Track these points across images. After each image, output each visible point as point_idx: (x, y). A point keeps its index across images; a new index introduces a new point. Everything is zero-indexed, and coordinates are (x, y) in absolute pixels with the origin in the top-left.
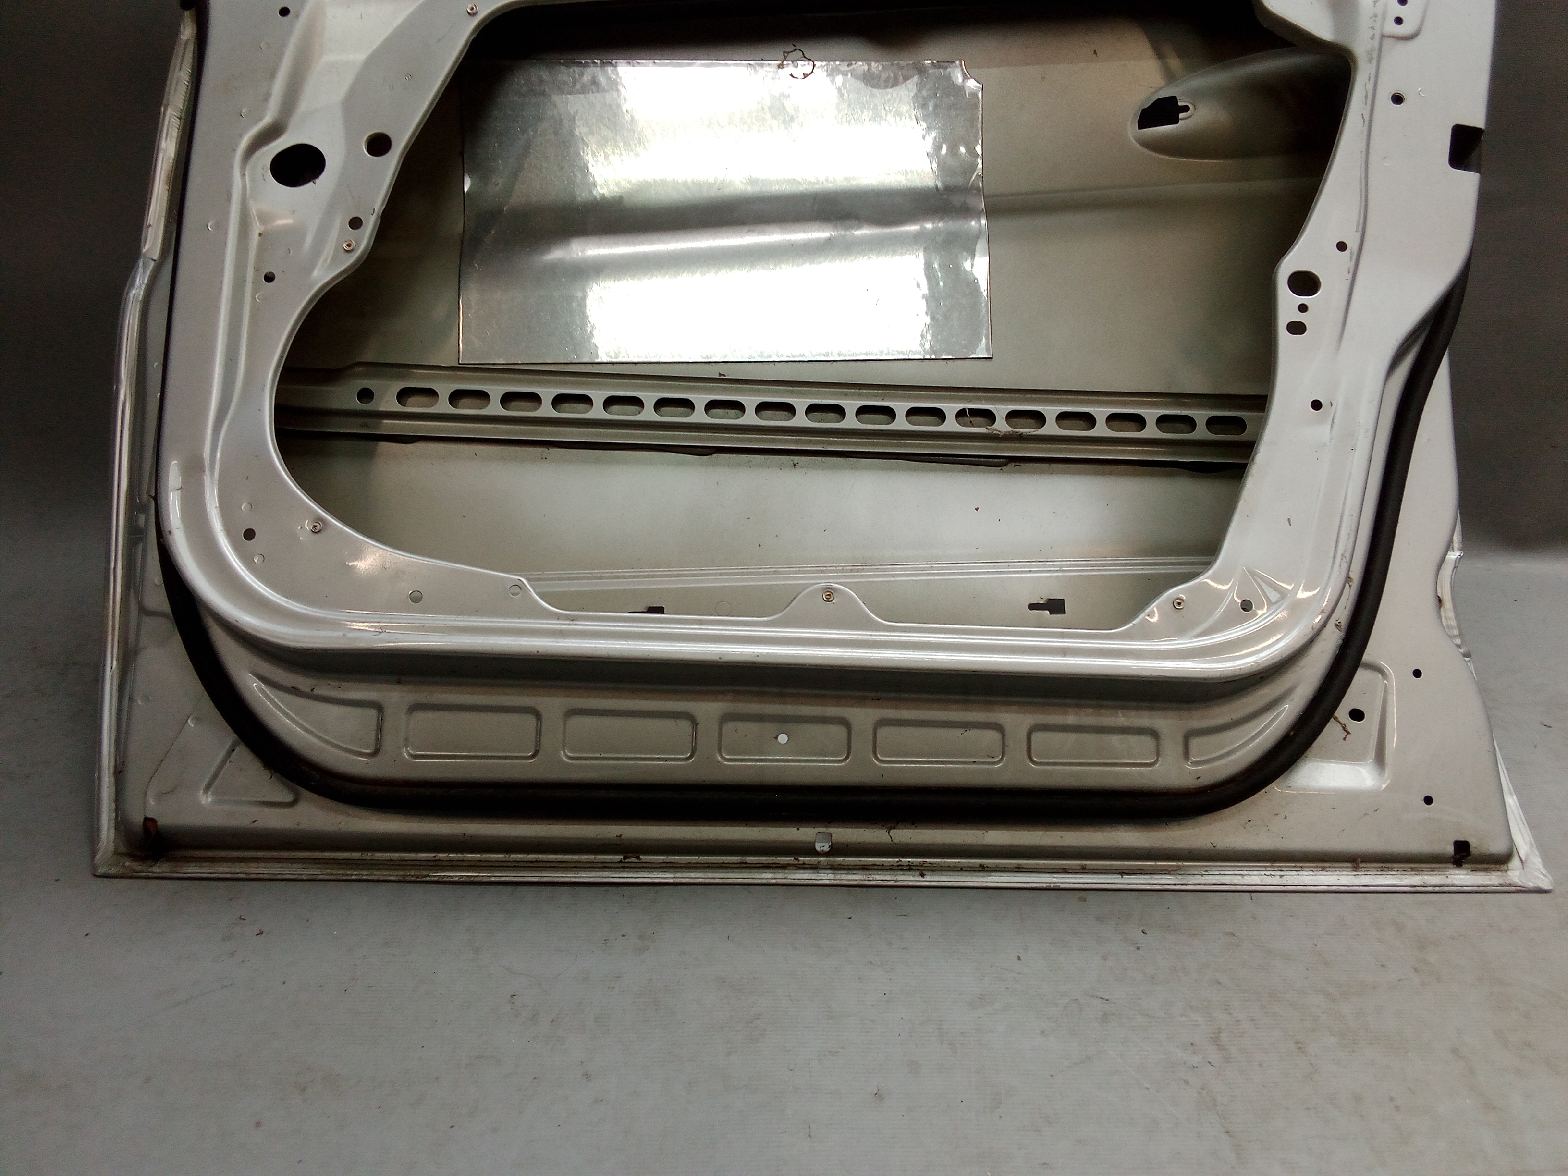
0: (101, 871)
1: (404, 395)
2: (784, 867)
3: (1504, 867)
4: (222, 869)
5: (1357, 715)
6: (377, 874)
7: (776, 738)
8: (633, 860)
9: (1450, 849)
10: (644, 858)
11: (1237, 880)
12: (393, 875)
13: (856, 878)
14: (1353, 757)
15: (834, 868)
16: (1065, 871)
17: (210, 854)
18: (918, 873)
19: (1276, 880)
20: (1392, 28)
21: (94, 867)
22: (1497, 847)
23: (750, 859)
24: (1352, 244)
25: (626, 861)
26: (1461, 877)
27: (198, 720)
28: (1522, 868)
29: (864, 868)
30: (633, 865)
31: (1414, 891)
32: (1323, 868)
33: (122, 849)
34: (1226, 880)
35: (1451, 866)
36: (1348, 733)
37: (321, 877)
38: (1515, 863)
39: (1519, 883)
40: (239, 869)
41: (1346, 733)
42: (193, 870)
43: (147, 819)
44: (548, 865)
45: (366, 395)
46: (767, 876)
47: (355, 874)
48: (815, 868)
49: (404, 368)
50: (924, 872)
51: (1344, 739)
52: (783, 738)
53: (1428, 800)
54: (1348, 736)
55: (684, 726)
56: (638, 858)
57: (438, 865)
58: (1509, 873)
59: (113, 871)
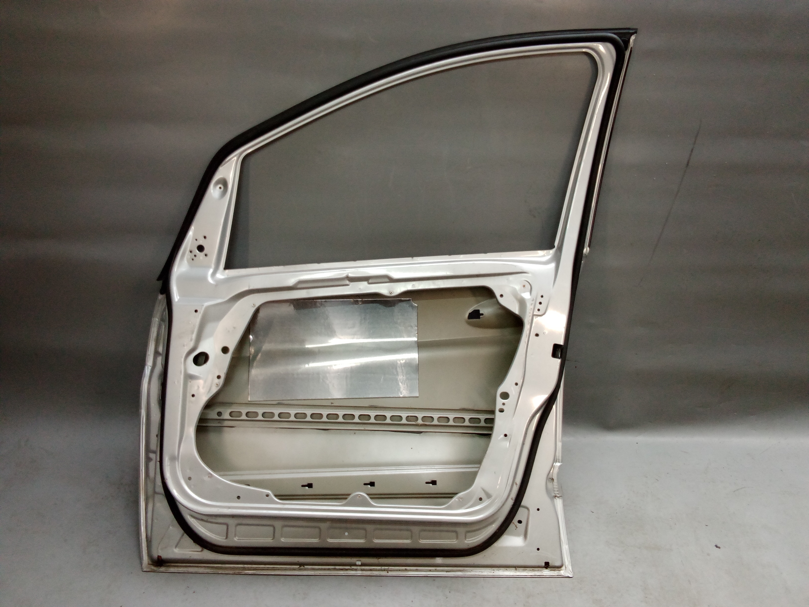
0: (145, 570)
1: (231, 414)
2: (347, 570)
3: (560, 569)
4: (181, 570)
5: (520, 522)
6: (227, 572)
7: (345, 534)
8: (302, 567)
9: (544, 564)
10: (306, 567)
11: (480, 574)
12: (231, 572)
13: (369, 573)
14: (518, 535)
15: (362, 570)
16: (430, 571)
17: (176, 564)
18: (387, 571)
19: (492, 574)
20: (536, 312)
21: (142, 568)
22: (558, 564)
23: (337, 567)
24: (520, 384)
25: (301, 567)
26: (546, 572)
27: (173, 526)
28: (565, 569)
29: (371, 570)
30: (302, 569)
31: (532, 577)
32: (506, 570)
33: (150, 563)
34: (477, 574)
35: (544, 569)
36: (517, 527)
37: (210, 572)
38: (563, 568)
39: (563, 575)
40: (185, 570)
41: (516, 528)
42: (172, 570)
43: (158, 556)
44: (277, 569)
45: (219, 414)
46: (342, 573)
47: (220, 571)
48: (356, 570)
49: (230, 404)
50: (389, 571)
51: (516, 529)
52: (346, 534)
53: (538, 549)
54: (517, 529)
55: (317, 530)
56: (304, 567)
57: (244, 569)
58: (561, 571)
59: (148, 570)
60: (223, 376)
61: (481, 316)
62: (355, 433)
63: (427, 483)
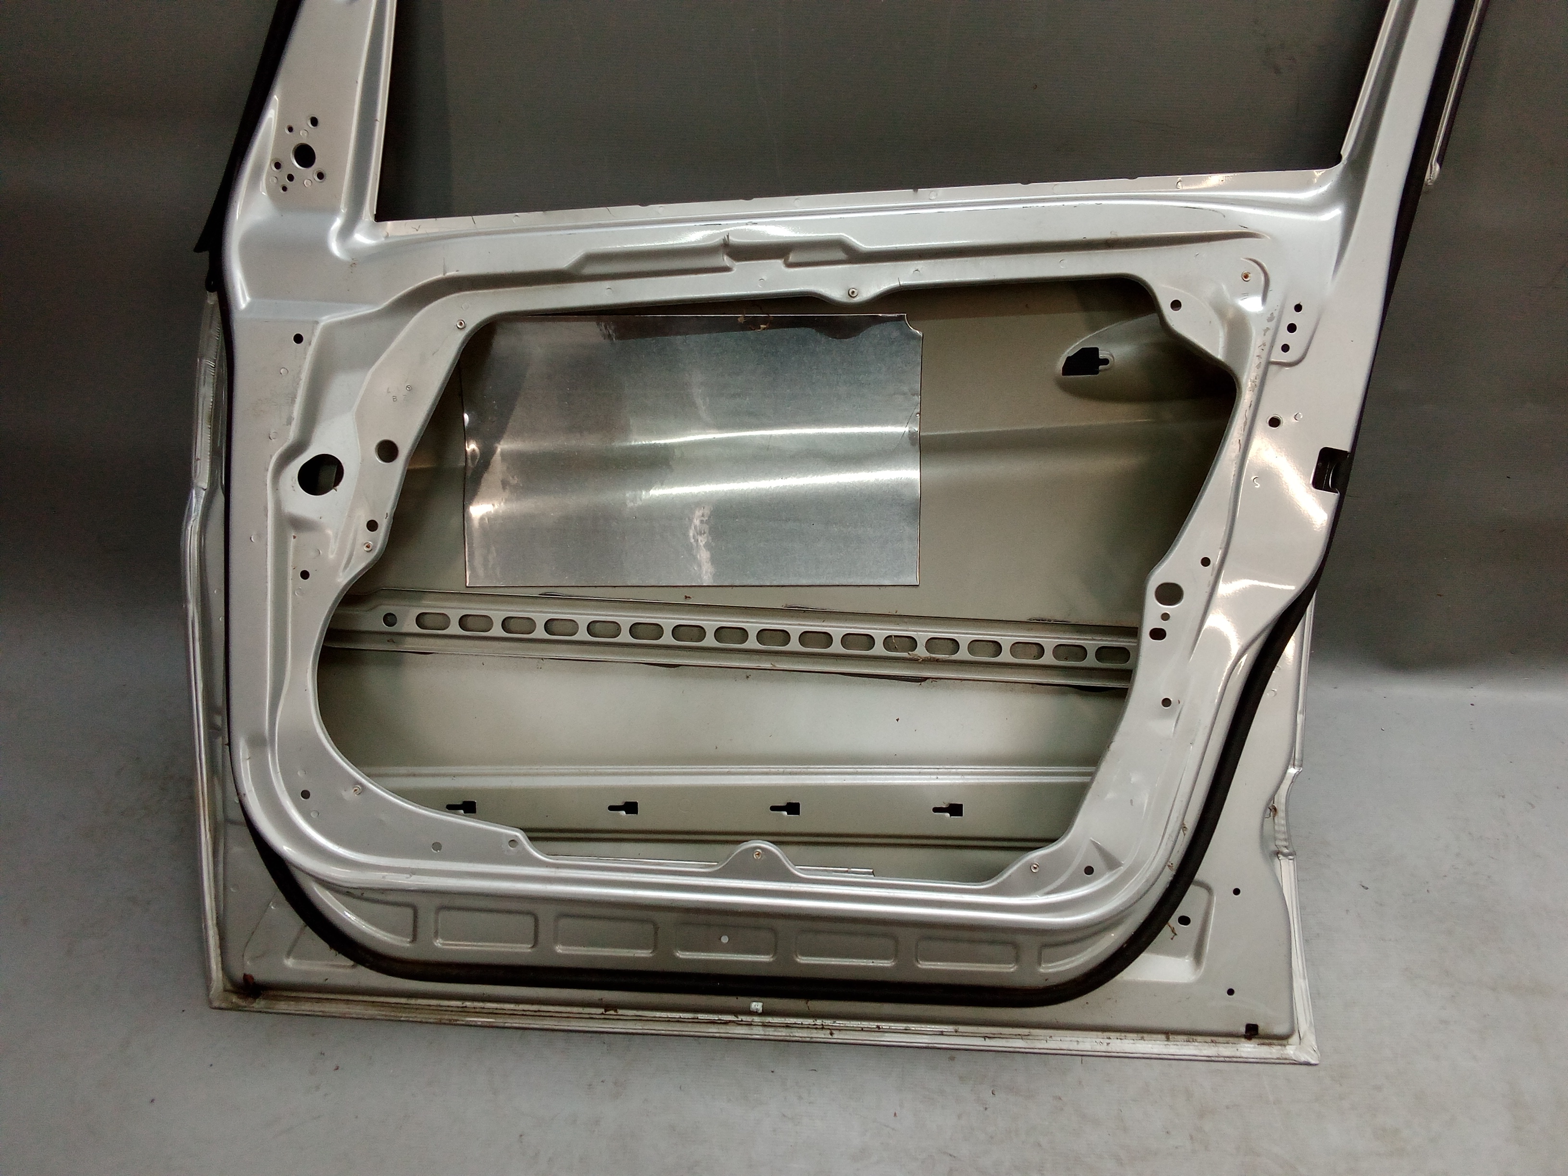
0: (216, 1004)
1: (420, 620)
2: (726, 1023)
3: (1284, 1042)
4: (306, 1007)
5: (1185, 920)
6: (420, 1017)
7: (720, 939)
8: (612, 1012)
9: (1243, 1030)
10: (620, 1012)
11: (1074, 1046)
12: (432, 1018)
13: (782, 1033)
14: (1179, 953)
15: (764, 1025)
16: (942, 1034)
17: (294, 994)
18: (829, 1032)
19: (1104, 1048)
20: (1278, 356)
21: (210, 1002)
22: (1280, 1029)
23: (701, 1016)
24: (1215, 561)
25: (607, 1013)
26: (1249, 1049)
27: (277, 904)
28: (1299, 1043)
29: (787, 1026)
30: (611, 1017)
31: (1209, 1060)
32: (1142, 1038)
33: (229, 986)
34: (1064, 1046)
35: (1243, 1040)
36: (1176, 934)
37: (378, 1017)
38: (1295, 1039)
39: (1294, 1058)
40: (317, 1008)
41: (1173, 934)
42: (282, 1006)
43: (245, 975)
44: (548, 1014)
45: (390, 619)
46: (713, 1030)
47: (404, 1016)
48: (750, 1024)
49: (417, 594)
50: (834, 1032)
51: (1172, 939)
52: (725, 939)
53: (1231, 992)
54: (1176, 936)
55: (649, 928)
56: (616, 1011)
57: (464, 1011)
58: (1288, 1047)
59: (223, 1005)
60: (384, 525)
61: (1101, 367)
62: (748, 677)
63: (936, 810)
